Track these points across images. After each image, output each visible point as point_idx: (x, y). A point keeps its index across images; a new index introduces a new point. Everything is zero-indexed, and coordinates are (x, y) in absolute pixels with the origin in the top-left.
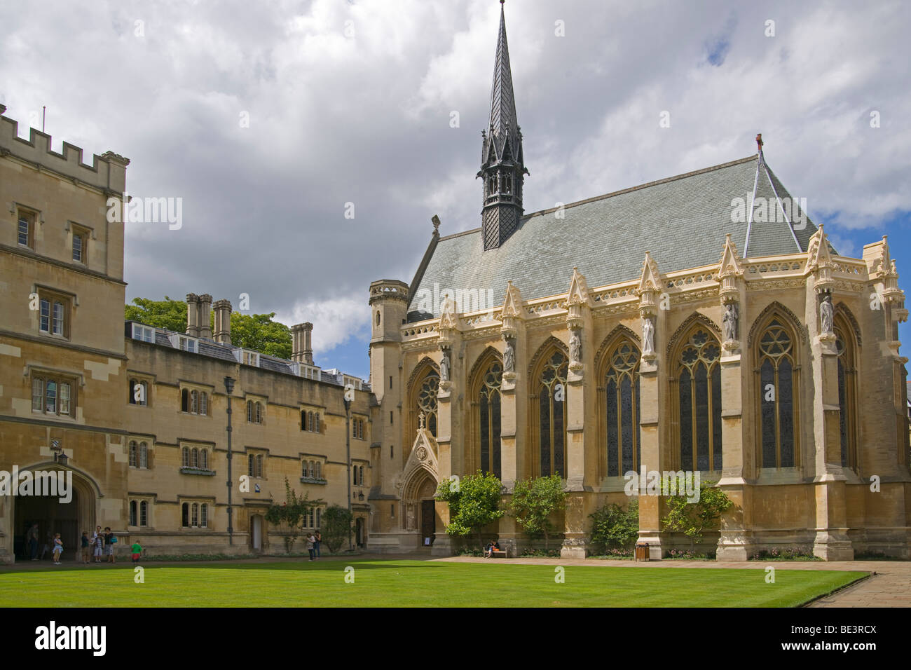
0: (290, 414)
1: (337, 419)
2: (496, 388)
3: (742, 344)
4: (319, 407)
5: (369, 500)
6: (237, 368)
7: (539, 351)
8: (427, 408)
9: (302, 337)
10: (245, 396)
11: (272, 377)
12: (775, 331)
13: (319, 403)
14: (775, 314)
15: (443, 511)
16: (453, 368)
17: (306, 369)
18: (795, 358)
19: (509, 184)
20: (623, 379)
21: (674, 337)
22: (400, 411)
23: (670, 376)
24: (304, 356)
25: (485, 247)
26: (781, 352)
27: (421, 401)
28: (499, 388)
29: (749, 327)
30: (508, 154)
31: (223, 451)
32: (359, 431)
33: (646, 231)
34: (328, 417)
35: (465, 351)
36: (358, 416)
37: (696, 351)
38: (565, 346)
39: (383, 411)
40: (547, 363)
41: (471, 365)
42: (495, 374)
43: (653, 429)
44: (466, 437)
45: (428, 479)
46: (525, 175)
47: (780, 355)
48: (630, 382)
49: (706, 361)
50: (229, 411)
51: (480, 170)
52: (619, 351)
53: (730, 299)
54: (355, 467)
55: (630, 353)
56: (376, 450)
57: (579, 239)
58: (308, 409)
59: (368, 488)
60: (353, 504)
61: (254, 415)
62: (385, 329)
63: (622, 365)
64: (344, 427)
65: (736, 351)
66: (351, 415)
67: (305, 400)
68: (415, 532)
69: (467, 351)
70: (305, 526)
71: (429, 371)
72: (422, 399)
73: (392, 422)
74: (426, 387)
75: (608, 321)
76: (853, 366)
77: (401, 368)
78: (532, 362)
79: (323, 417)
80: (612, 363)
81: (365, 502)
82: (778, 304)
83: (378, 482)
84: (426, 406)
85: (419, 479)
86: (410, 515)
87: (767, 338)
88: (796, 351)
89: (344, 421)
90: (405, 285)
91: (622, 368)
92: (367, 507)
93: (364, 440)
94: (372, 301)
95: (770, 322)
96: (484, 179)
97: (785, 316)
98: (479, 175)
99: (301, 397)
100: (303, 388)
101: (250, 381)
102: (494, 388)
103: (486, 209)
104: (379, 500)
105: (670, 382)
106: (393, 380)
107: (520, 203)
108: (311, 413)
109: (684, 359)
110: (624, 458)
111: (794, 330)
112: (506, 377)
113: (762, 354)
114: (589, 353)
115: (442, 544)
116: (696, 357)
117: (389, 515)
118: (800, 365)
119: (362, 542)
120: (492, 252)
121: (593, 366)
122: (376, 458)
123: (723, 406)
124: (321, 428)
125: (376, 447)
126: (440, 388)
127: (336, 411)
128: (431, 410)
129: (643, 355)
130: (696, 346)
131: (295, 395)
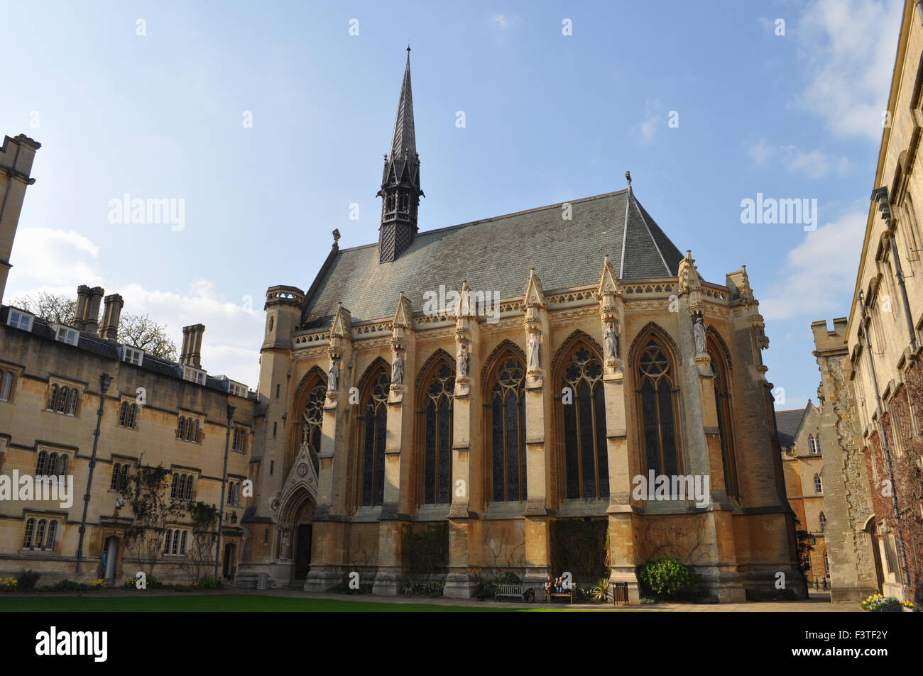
0: (167, 419)
1: (218, 428)
2: (383, 400)
3: (624, 363)
4: (199, 413)
5: (242, 522)
6: (117, 365)
7: (427, 363)
8: (313, 420)
9: (192, 338)
10: (120, 396)
11: (153, 377)
12: (653, 351)
13: (199, 408)
14: (653, 334)
15: (320, 538)
16: (342, 377)
17: (191, 372)
18: (673, 378)
19: (406, 202)
20: (508, 395)
21: (558, 353)
22: (285, 422)
23: (555, 393)
24: (192, 359)
25: (381, 261)
26: (659, 372)
27: (307, 412)
28: (386, 401)
29: (629, 347)
30: (406, 177)
31: (86, 458)
32: (239, 443)
33: (530, 252)
34: (207, 425)
35: (354, 361)
36: (239, 426)
37: (579, 369)
38: (453, 359)
39: (266, 422)
40: (435, 377)
41: (360, 376)
42: (382, 386)
43: (539, 449)
44: (350, 454)
45: (308, 499)
46: (421, 197)
47: (659, 375)
48: (516, 399)
49: (589, 379)
50: (100, 413)
51: (380, 189)
52: (505, 366)
53: (610, 316)
54: (231, 483)
55: (515, 369)
56: (255, 465)
57: (468, 256)
58: (187, 416)
59: (242, 508)
60: (224, 527)
61: (128, 418)
62: (277, 335)
63: (508, 381)
64: (225, 438)
65: (618, 369)
66: (233, 425)
67: (185, 405)
68: (288, 563)
69: (356, 361)
70: (167, 553)
71: (317, 381)
72: (308, 410)
73: (275, 433)
74: (312, 397)
75: (494, 336)
76: (726, 390)
77: (289, 376)
78: (420, 374)
79: (202, 426)
80: (498, 377)
81: (238, 524)
82: (654, 324)
83: (254, 502)
84: (312, 418)
85: (298, 499)
86: (285, 542)
87: (645, 358)
88: (673, 371)
89: (225, 430)
90: (302, 292)
91: (507, 384)
92: (240, 531)
93: (244, 453)
94: (268, 305)
95: (647, 342)
96: (383, 198)
97: (661, 336)
98: (379, 194)
99: (181, 401)
100: (186, 392)
101: (129, 380)
102: (380, 400)
103: (384, 225)
104: (254, 522)
105: (555, 399)
106: (280, 389)
107: (415, 221)
108: (190, 419)
109: (568, 377)
110: (510, 481)
111: (670, 351)
112: (394, 389)
113: (641, 374)
114: (476, 367)
115: (316, 577)
116: (579, 375)
117: (262, 541)
118: (678, 386)
119: (229, 574)
120: (387, 265)
121: (479, 381)
122: (254, 474)
123: (608, 427)
124: (198, 437)
125: (256, 462)
126: (327, 398)
127: (217, 419)
128: (316, 423)
129: (528, 370)
130: (579, 363)
131: (175, 399)
